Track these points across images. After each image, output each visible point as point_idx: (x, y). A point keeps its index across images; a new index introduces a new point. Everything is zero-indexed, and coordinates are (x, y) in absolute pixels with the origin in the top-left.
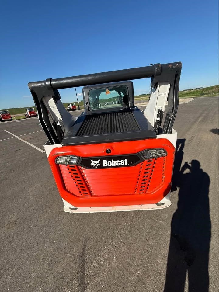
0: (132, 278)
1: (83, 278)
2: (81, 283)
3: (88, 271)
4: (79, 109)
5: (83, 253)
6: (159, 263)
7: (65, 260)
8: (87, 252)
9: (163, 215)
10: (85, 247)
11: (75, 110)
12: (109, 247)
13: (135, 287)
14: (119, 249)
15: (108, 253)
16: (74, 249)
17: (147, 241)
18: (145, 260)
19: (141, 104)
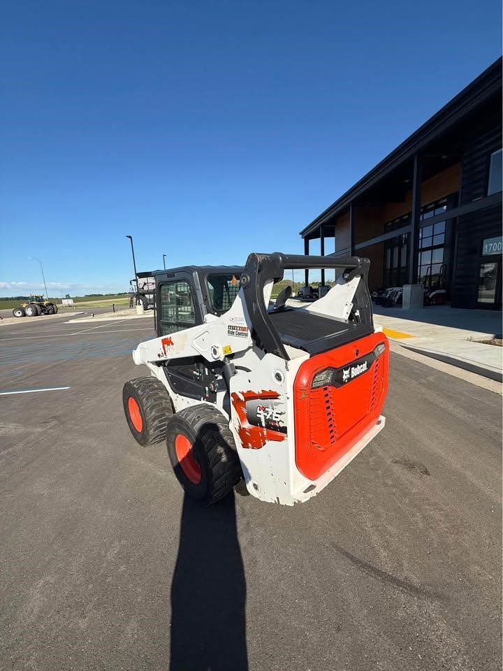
1: (394, 580)
2: (400, 586)
3: (388, 568)
5: (356, 561)
7: (351, 595)
8: (358, 555)
10: (347, 554)
17: (385, 484)
18: (407, 501)
19: (113, 314)
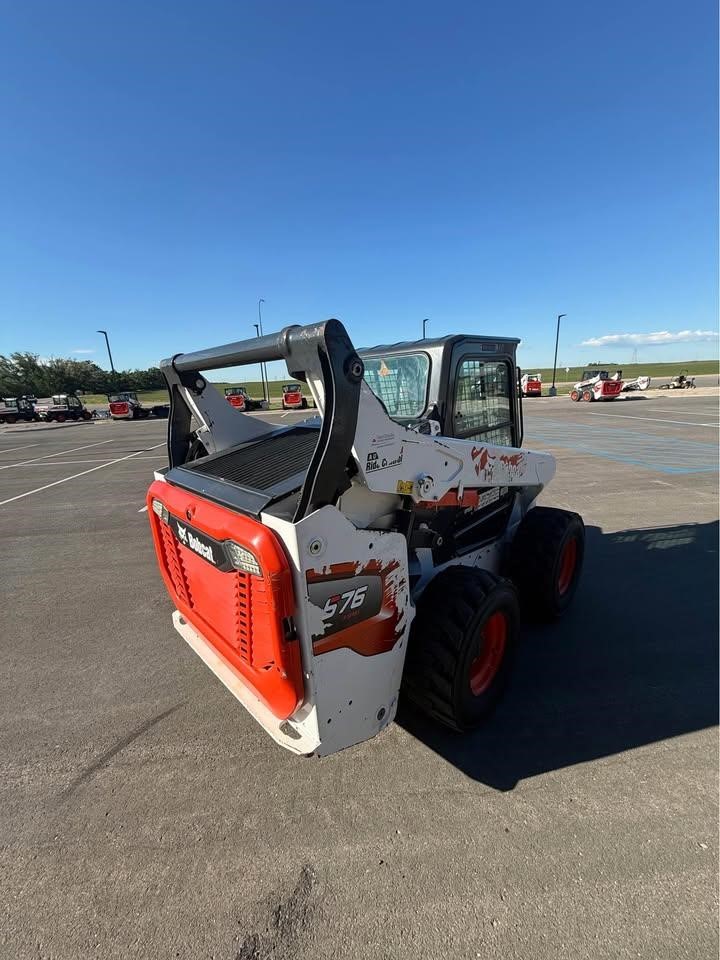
0: (147, 831)
1: (114, 752)
2: (106, 755)
4: (553, 392)
5: (156, 720)
6: (205, 869)
8: (161, 723)
9: (354, 805)
10: (168, 713)
11: (538, 394)
12: (188, 750)
13: (132, 848)
14: (195, 767)
15: (176, 757)
16: (157, 702)
17: (247, 811)
18: (197, 835)
